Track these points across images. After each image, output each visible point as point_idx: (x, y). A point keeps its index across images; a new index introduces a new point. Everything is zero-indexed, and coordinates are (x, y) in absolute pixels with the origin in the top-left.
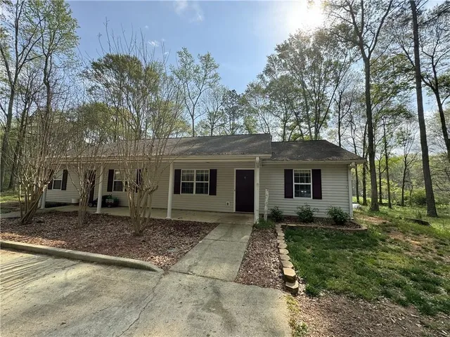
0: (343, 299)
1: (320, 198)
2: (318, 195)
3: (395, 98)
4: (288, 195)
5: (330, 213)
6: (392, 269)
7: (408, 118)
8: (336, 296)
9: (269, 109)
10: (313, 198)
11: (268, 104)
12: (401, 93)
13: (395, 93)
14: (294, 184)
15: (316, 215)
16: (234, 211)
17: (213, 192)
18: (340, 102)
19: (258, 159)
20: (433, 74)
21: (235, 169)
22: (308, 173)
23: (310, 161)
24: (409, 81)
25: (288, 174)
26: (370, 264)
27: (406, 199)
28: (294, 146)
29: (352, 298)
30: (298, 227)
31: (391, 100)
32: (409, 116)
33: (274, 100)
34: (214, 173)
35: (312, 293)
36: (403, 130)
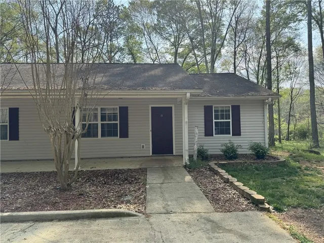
0: (300, 210)
1: (239, 134)
2: (237, 132)
3: (286, 30)
4: (208, 133)
5: (252, 148)
6: (318, 187)
7: (296, 51)
8: (295, 210)
9: (158, 29)
10: (233, 135)
11: (156, 22)
12: (292, 25)
13: (286, 24)
14: (214, 121)
15: (240, 151)
16: (151, 154)
17: (124, 134)
18: (236, 28)
19: (188, 95)
20: (319, 9)
21: (150, 106)
22: (227, 109)
23: (231, 97)
24: (298, 13)
25: (208, 110)
26: (303, 186)
27: (291, 134)
28: (206, 79)
29: (306, 208)
30: (229, 164)
31: (283, 31)
32: (297, 49)
33: (163, 18)
34: (124, 111)
35: (280, 209)
36: (290, 63)
